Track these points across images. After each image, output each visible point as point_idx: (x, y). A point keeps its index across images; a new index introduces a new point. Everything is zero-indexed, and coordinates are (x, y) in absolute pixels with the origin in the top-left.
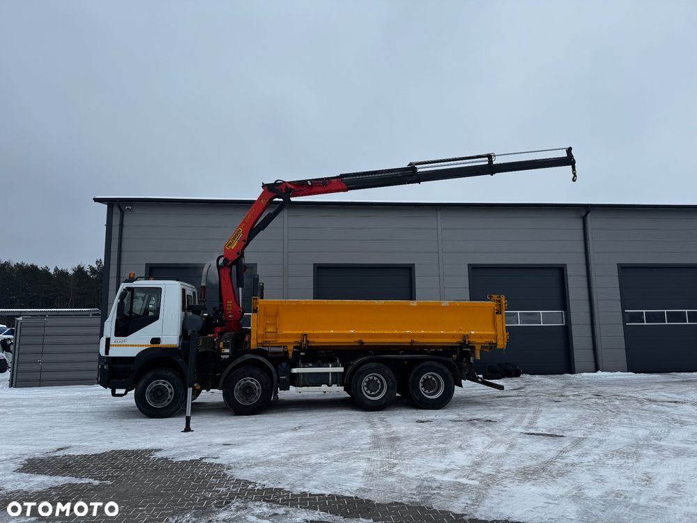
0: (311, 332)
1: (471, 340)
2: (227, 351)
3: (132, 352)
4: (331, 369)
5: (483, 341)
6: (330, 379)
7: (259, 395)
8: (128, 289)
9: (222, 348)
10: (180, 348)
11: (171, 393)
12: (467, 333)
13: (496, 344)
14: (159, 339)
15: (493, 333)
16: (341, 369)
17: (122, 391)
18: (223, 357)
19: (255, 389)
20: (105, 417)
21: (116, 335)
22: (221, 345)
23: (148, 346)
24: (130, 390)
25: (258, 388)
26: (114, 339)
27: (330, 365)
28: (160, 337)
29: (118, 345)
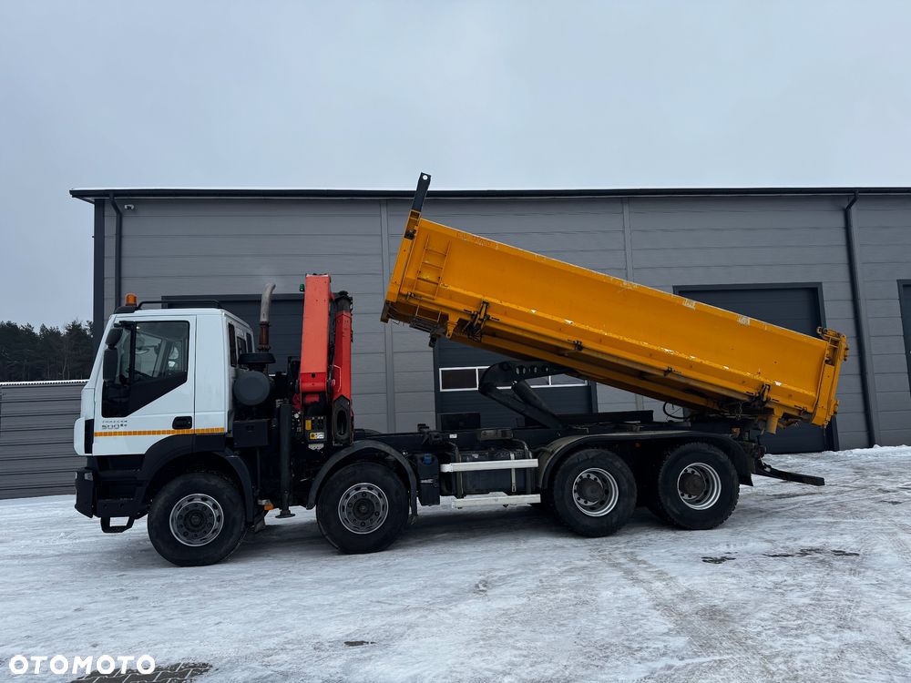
0: (498, 302)
1: (772, 397)
2: (320, 436)
3: (140, 446)
4: (513, 463)
5: (792, 403)
6: (514, 481)
7: (384, 515)
8: (125, 324)
9: (309, 432)
10: (231, 435)
11: (219, 518)
12: (767, 382)
13: (812, 415)
14: (190, 418)
15: (812, 394)
16: (532, 463)
17: (123, 521)
18: (312, 447)
19: (378, 503)
20: (93, 567)
21: (106, 414)
22: (308, 424)
23: (168, 432)
24: (138, 517)
25: (384, 501)
26: (101, 423)
27: (512, 456)
28: (192, 415)
29: (110, 434)
